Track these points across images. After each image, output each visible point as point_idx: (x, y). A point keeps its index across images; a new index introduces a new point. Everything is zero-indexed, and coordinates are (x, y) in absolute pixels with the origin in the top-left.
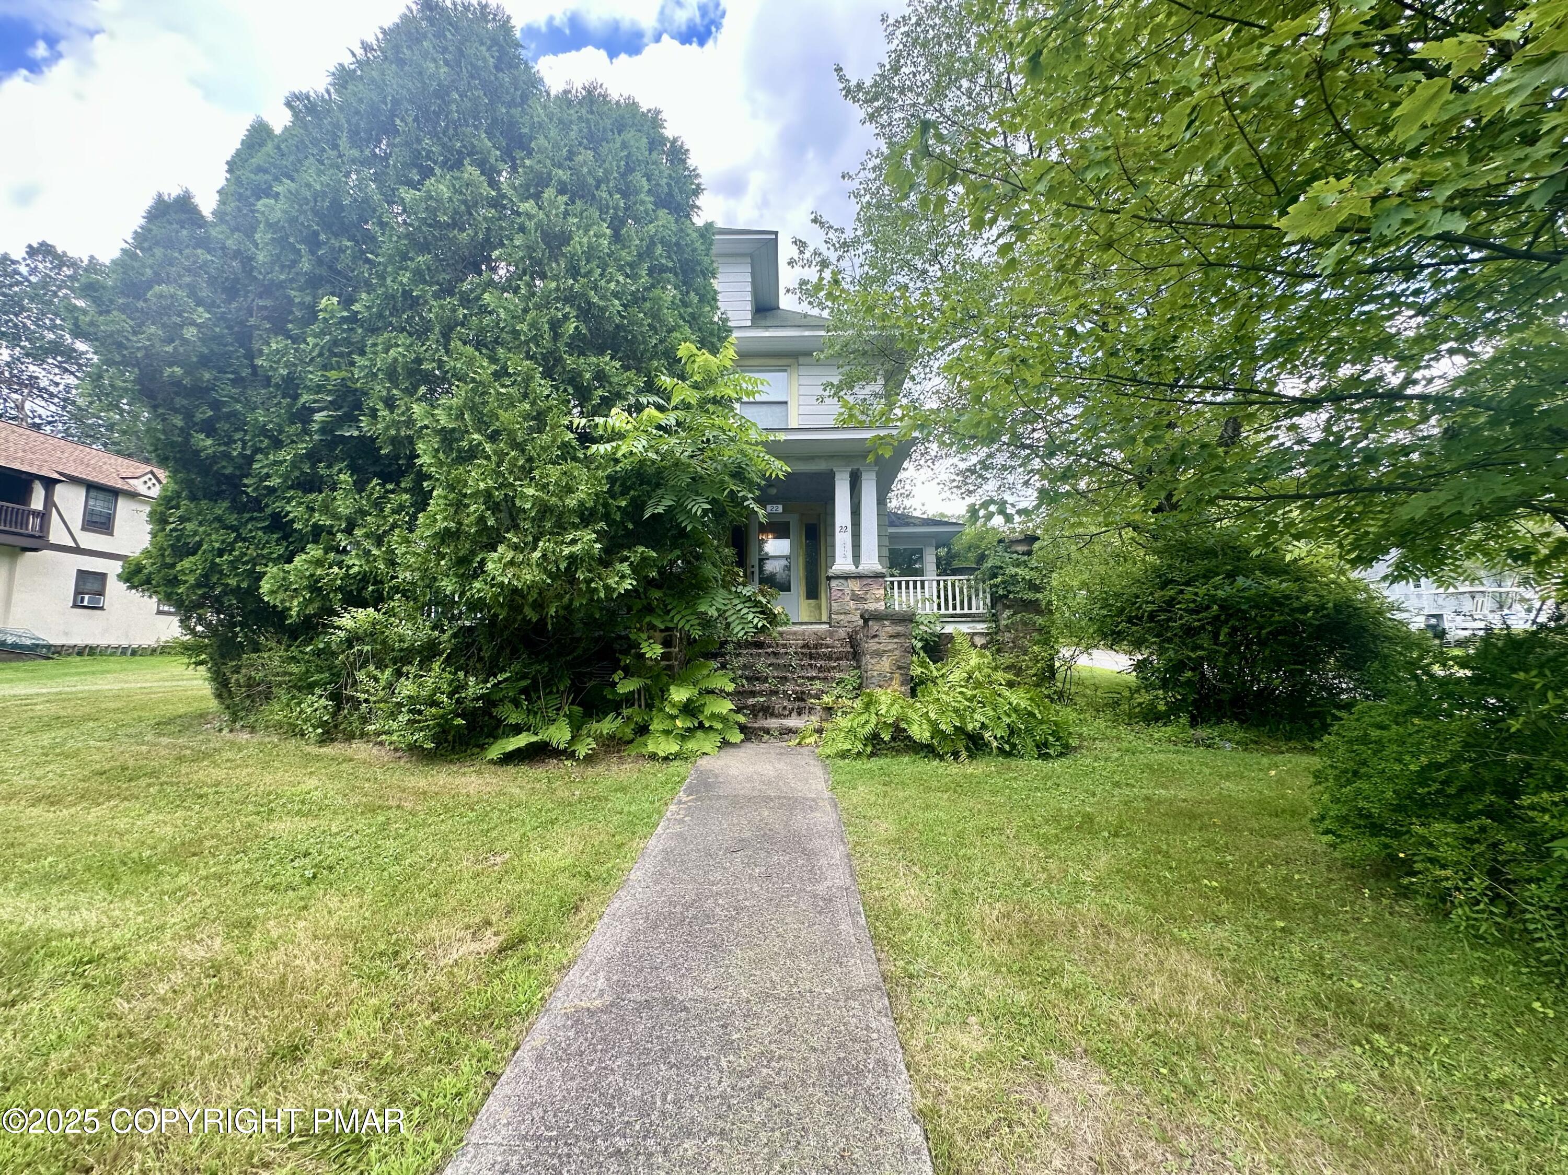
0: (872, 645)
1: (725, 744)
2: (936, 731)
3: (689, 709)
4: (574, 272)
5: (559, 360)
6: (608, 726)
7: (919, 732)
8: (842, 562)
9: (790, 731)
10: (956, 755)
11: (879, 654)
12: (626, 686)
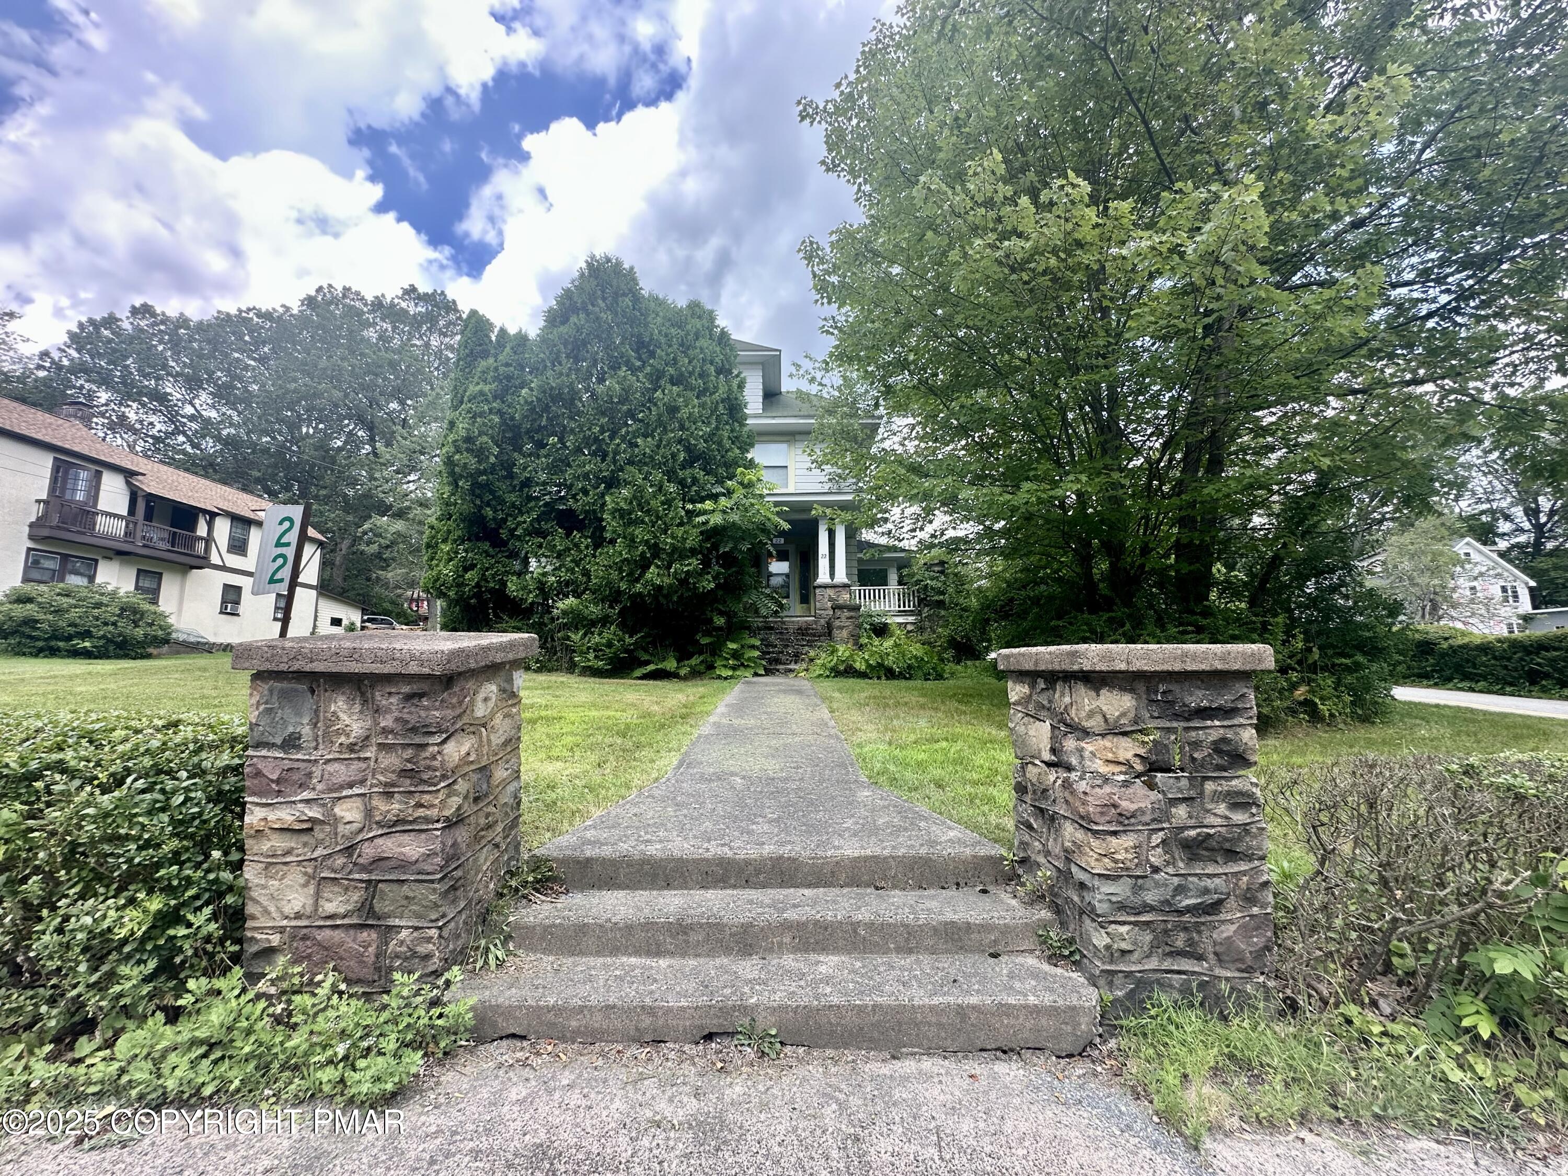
0: (837, 623)
1: (756, 674)
2: (869, 666)
3: (736, 655)
4: (682, 428)
5: (675, 472)
6: (694, 661)
7: (860, 665)
8: (823, 577)
9: (791, 671)
10: (879, 678)
11: (841, 628)
12: (705, 641)
